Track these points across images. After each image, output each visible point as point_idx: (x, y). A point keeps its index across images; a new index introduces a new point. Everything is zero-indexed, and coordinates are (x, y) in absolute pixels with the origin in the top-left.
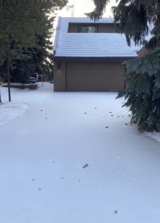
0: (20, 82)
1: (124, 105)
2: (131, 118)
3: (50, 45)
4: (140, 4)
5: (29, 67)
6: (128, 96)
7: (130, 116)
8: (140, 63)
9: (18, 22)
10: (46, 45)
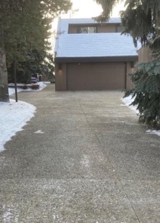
0: (22, 83)
1: (131, 105)
2: (139, 117)
3: (48, 46)
4: (148, 8)
5: (31, 68)
6: (134, 95)
7: (138, 115)
8: (152, 65)
9: (27, 27)
10: (45, 45)
